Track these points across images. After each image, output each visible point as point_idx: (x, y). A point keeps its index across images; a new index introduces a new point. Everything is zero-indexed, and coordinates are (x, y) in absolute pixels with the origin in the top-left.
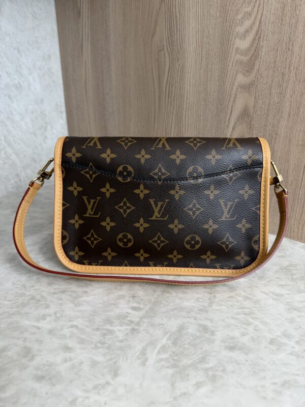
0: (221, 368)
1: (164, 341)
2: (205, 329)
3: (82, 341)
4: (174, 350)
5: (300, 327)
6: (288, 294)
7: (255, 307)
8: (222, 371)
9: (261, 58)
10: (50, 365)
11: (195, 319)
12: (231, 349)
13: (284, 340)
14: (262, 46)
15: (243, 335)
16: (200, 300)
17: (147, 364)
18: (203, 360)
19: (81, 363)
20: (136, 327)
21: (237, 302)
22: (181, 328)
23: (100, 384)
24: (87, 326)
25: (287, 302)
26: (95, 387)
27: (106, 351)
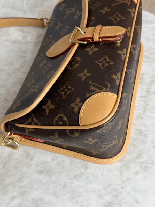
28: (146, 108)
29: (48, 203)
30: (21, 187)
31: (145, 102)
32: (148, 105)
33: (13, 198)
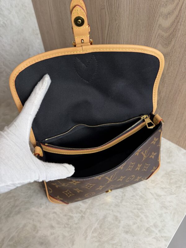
0: (120, 244)
1: (96, 225)
2: (116, 218)
3: (58, 223)
4: (100, 231)
5: (164, 221)
6: (164, 195)
7: (144, 205)
8: (120, 246)
9: (177, 37)
10: (45, 236)
11: (113, 211)
12: (127, 232)
13: (153, 229)
14: (179, 29)
15: (134, 224)
16: (117, 197)
17: (87, 239)
18: (112, 239)
19: (59, 236)
20: (84, 215)
21: (136, 200)
22: (105, 217)
24: (60, 213)
25: (162, 202)
27: (69, 230)
28: (123, 198)
31: (123, 193)
32: (125, 195)
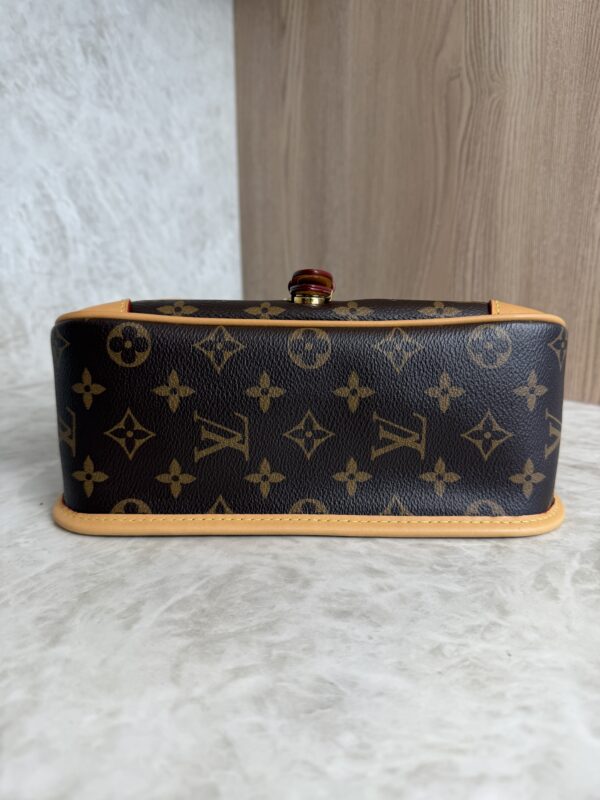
1: (576, 565)
3: (398, 562)
10: (352, 595)
17: (562, 597)
19: (418, 594)
23: (480, 626)
26: (472, 630)
27: (459, 577)
29: (380, 694)
30: (271, 645)
33: (238, 673)
